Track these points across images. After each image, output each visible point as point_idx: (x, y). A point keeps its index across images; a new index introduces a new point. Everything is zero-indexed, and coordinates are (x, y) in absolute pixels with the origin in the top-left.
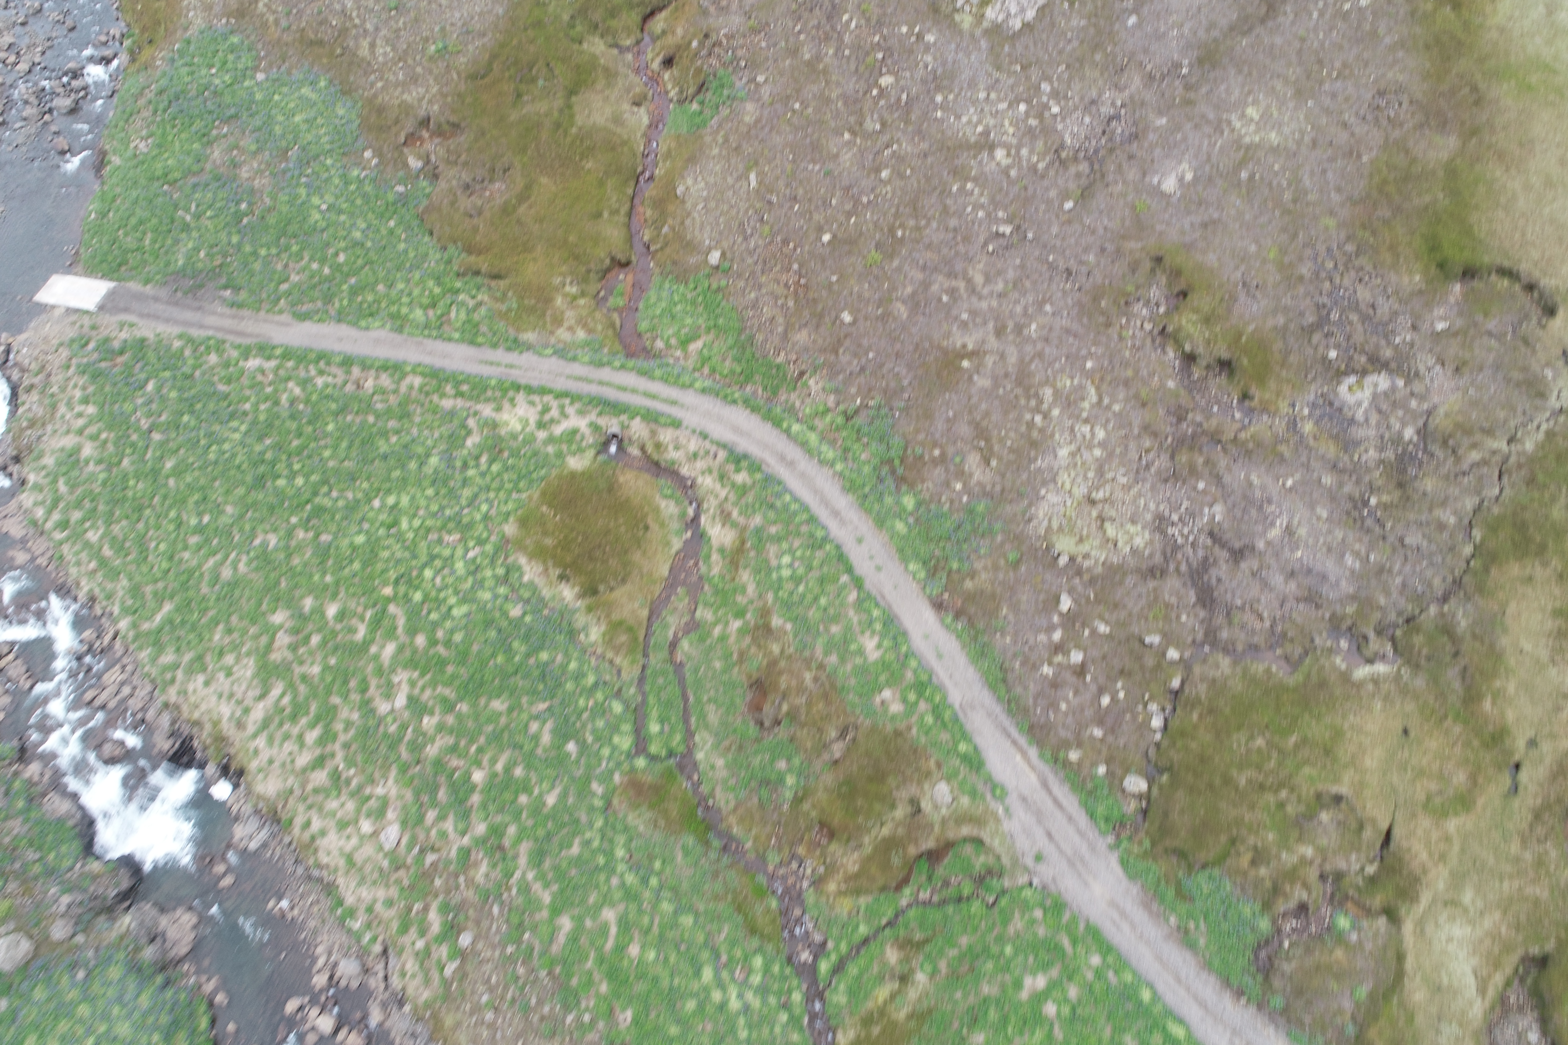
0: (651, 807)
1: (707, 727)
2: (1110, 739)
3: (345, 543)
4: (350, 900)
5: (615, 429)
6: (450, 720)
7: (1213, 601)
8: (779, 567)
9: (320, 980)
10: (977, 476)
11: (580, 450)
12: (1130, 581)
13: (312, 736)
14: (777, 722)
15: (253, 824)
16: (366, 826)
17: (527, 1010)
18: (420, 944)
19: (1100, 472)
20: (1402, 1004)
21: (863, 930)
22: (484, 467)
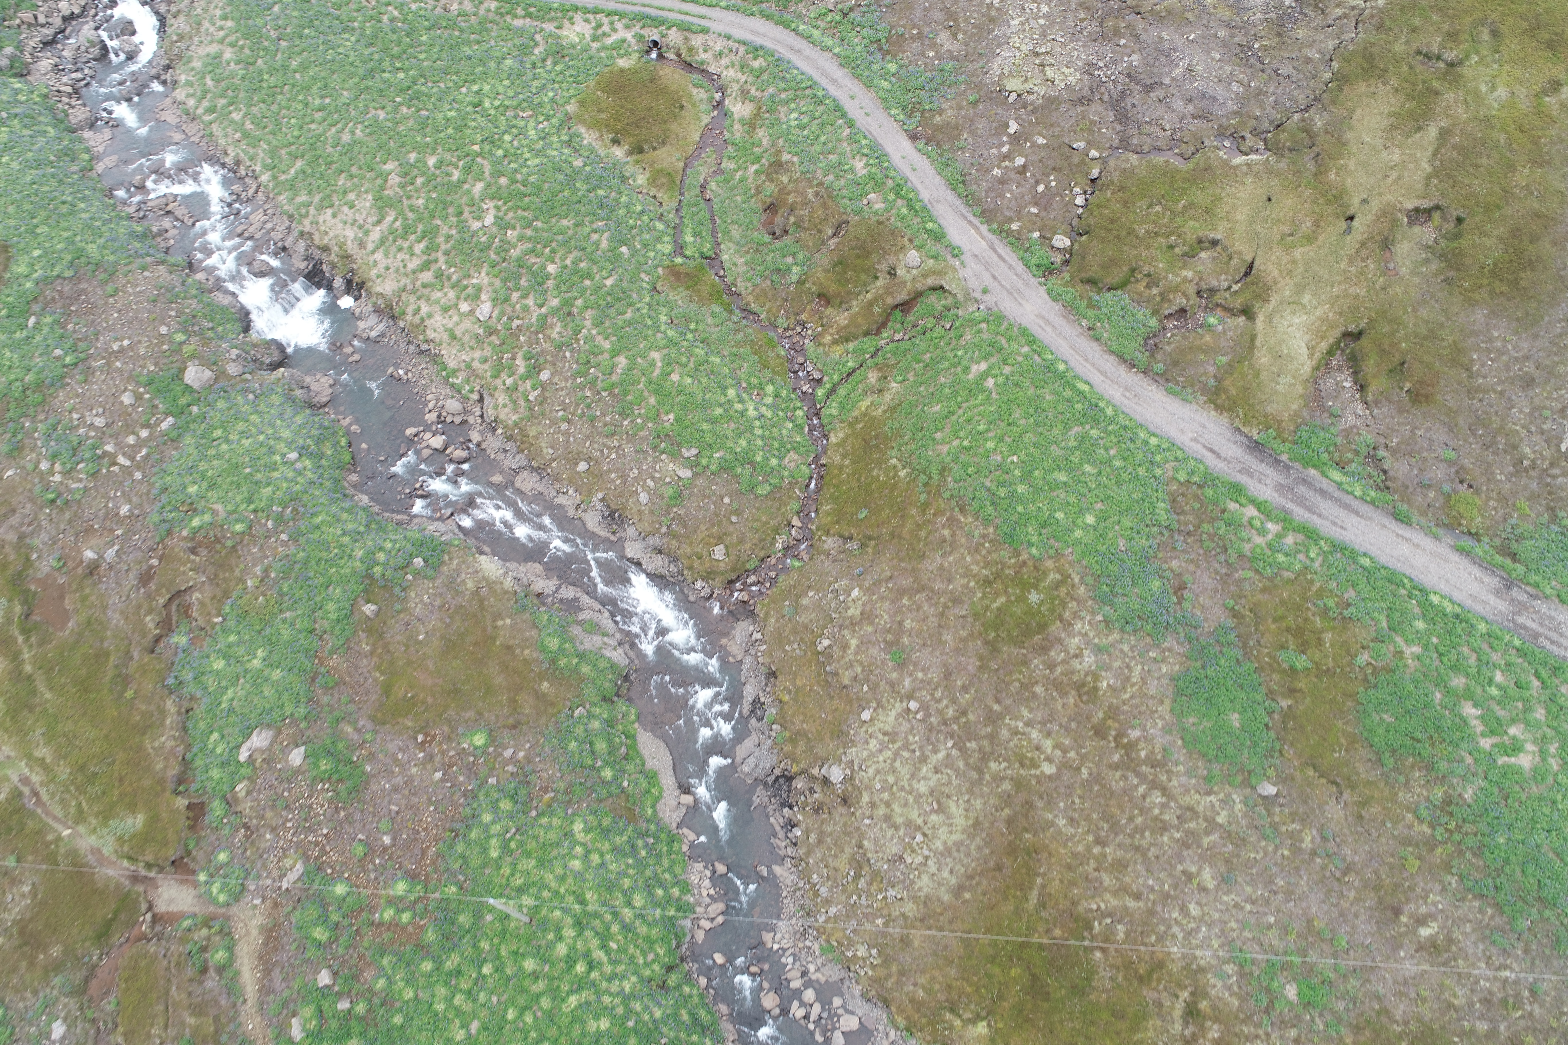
0: (687, 289)
1: (730, 239)
2: (1044, 214)
3: (440, 116)
4: (452, 364)
5: (656, 38)
6: (529, 232)
7: (1128, 119)
8: (789, 120)
9: (431, 417)
10: (947, 46)
11: (627, 54)
12: (1063, 108)
13: (419, 248)
14: (786, 232)
15: (373, 320)
16: (464, 307)
17: (593, 419)
18: (509, 381)
19: (1044, 35)
20: (1251, 366)
21: (851, 364)
22: (549, 68)
